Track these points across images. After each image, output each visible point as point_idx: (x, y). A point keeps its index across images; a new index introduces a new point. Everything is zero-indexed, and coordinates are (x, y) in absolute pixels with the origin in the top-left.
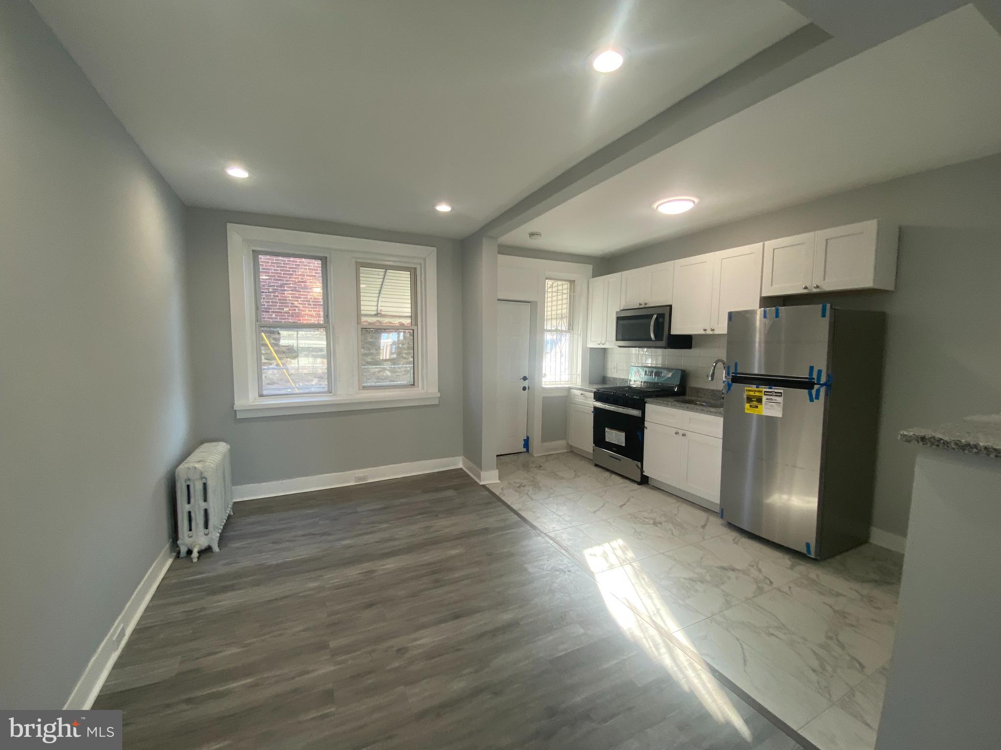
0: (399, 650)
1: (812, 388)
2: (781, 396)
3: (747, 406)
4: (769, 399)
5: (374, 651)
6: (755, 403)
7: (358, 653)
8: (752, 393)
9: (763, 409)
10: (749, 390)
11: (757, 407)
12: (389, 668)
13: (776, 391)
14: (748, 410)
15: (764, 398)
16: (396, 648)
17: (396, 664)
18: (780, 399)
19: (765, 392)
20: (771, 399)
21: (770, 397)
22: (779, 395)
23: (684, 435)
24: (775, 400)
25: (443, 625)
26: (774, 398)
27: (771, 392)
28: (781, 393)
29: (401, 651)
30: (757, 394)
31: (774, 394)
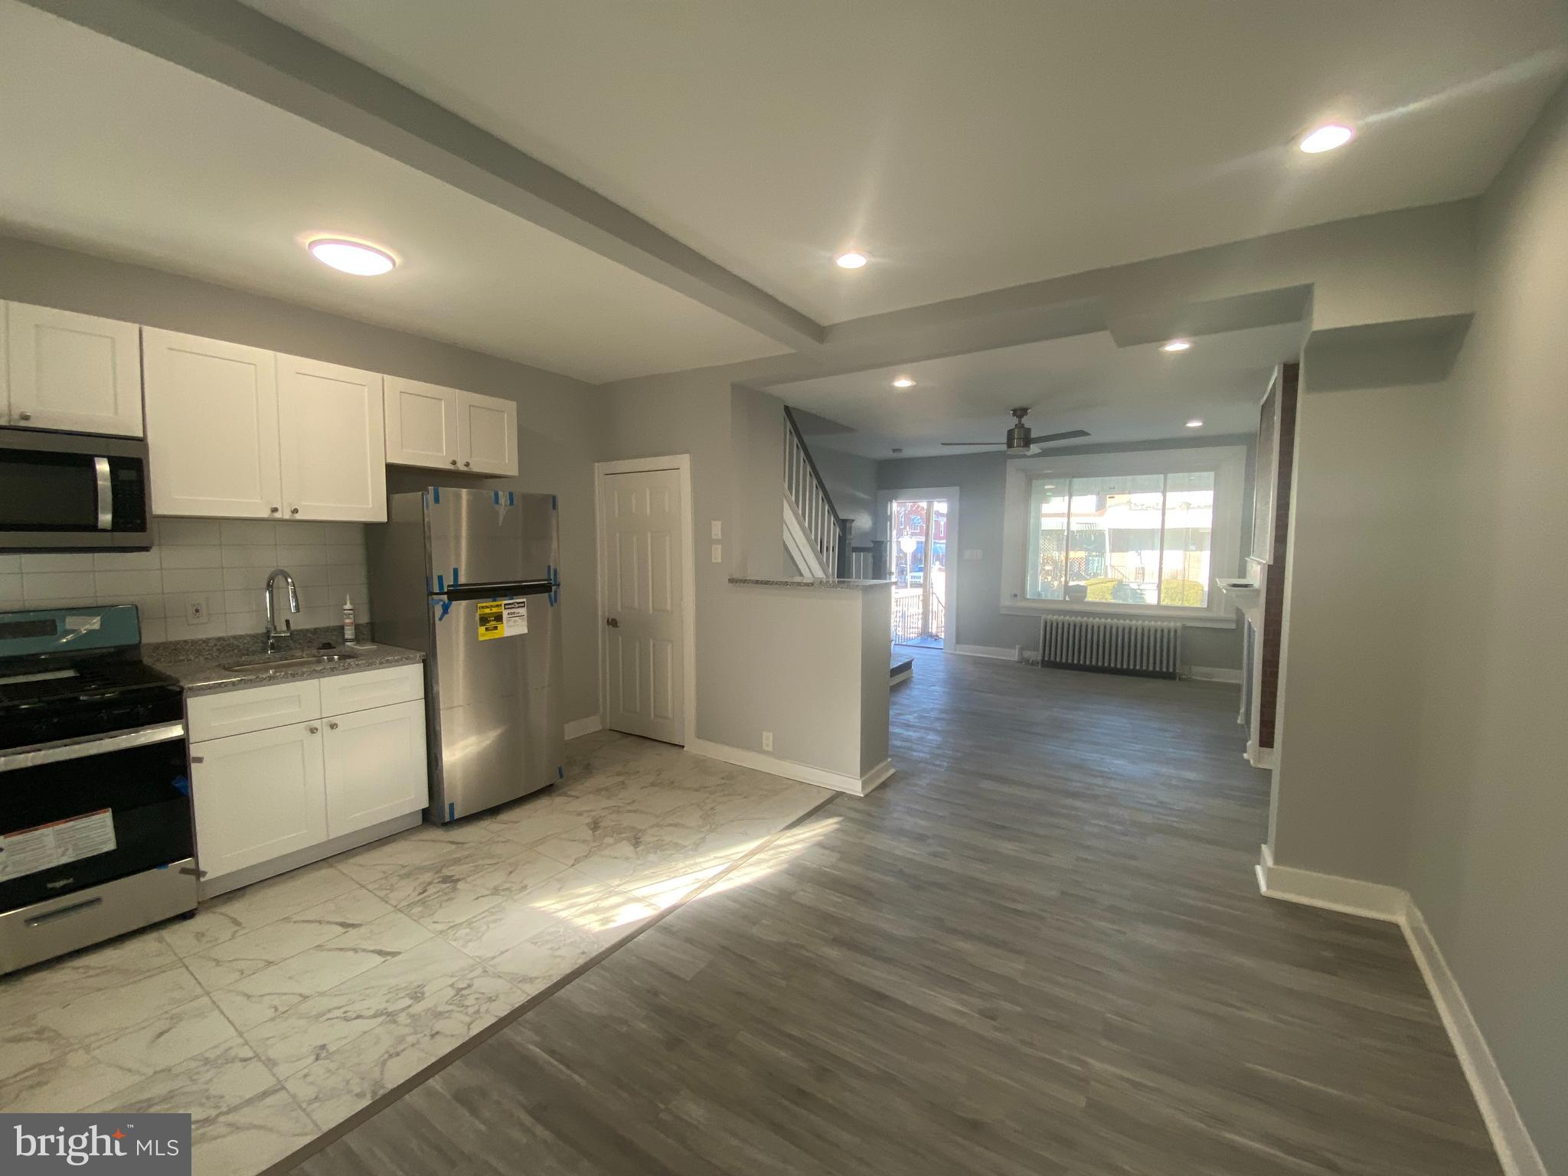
0: (993, 1018)
1: (551, 591)
2: (524, 606)
3: (482, 629)
4: (512, 613)
5: (1023, 1042)
6: (493, 623)
7: (1047, 1056)
8: (487, 611)
9: (505, 628)
10: (483, 607)
11: (496, 628)
12: (1019, 1009)
13: (518, 601)
14: (483, 635)
15: (505, 613)
16: (993, 1023)
17: (1007, 1006)
18: (523, 611)
19: (505, 605)
20: (514, 613)
21: (513, 610)
22: (521, 605)
23: (333, 726)
24: (518, 613)
25: (909, 1002)
26: (516, 610)
27: (512, 604)
28: (524, 602)
29: (989, 1015)
30: (495, 610)
31: (517, 606)
